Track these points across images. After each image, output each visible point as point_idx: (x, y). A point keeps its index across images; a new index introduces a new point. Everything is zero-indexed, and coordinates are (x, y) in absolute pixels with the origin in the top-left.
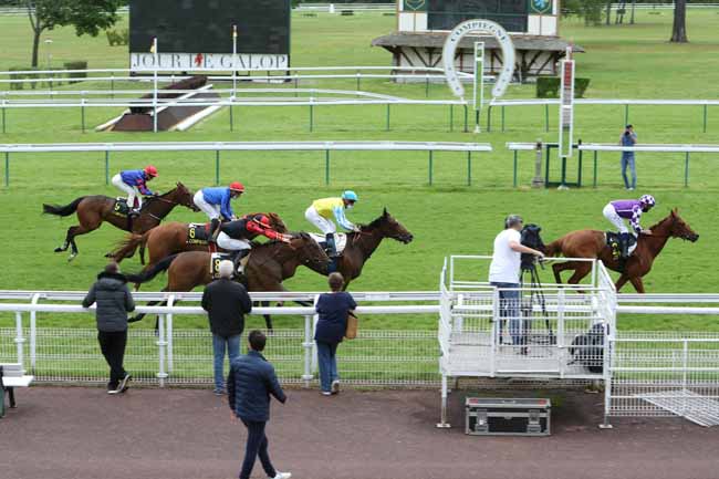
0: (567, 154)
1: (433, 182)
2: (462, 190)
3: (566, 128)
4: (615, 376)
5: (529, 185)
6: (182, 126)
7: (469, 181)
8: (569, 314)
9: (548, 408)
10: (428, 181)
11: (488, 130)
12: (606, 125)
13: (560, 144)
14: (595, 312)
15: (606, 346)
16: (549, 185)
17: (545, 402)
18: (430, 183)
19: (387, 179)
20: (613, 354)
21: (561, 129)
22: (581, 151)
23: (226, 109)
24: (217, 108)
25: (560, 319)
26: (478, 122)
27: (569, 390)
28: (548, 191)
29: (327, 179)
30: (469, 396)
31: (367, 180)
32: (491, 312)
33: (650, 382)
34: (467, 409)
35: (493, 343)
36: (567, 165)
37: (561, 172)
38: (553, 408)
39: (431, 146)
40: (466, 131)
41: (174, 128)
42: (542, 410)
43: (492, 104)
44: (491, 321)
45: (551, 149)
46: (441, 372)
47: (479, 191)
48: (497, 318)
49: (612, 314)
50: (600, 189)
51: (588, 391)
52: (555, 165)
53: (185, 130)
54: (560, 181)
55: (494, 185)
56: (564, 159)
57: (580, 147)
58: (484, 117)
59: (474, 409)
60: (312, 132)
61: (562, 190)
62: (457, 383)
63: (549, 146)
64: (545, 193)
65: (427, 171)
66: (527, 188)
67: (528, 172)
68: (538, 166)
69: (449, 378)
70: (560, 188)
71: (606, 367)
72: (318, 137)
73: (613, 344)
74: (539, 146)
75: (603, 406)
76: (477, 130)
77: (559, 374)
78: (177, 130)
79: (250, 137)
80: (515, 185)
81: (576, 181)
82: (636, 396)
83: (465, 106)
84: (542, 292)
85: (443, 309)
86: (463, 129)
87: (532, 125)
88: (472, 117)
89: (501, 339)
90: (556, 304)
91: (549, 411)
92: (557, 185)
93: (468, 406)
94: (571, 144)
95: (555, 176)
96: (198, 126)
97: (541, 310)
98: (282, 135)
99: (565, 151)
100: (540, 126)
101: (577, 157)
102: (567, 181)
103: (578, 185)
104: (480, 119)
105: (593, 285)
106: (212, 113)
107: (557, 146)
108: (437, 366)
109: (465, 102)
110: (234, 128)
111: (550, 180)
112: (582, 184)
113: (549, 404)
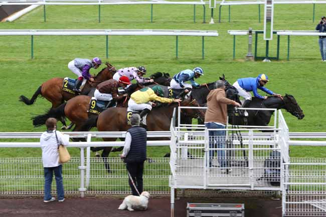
0: (270, 37)
1: (178, 57)
2: (198, 63)
3: (269, 20)
4: (289, 188)
5: (243, 59)
6: (11, 18)
7: (203, 56)
8: (257, 146)
9: (243, 210)
10: (175, 56)
11: (220, 22)
12: (299, 19)
13: (265, 31)
14: (277, 145)
15: (282, 167)
16: (257, 59)
17: (241, 206)
18: (177, 58)
19: (148, 55)
20: (287, 173)
21: (265, 21)
22: (279, 36)
23: (42, 8)
24: (37, 6)
25: (250, 150)
26: (212, 16)
27: (260, 197)
28: (256, 63)
29: (107, 55)
30: (189, 202)
31: (134, 56)
32: (203, 145)
33: (316, 193)
34: (188, 211)
35: (205, 166)
36: (270, 46)
37: (265, 50)
38: (246, 210)
39: (178, 32)
40: (204, 22)
41: (6, 19)
42: (239, 212)
43: (221, 4)
44: (203, 151)
45: (259, 34)
46: (170, 186)
47: (209, 63)
48: (207, 149)
49: (286, 146)
50: (291, 62)
51: (272, 198)
52: (262, 46)
53: (13, 22)
54: (265, 56)
55: (220, 59)
56: (267, 41)
57: (278, 33)
58: (216, 13)
59: (192, 211)
60: (99, 23)
61: (266, 63)
62: (184, 194)
63: (257, 33)
64: (255, 64)
65: (175, 49)
66: (243, 61)
67: (243, 50)
68: (250, 46)
69: (176, 190)
70: (265, 61)
71: (282, 182)
72: (104, 26)
73: (287, 167)
74: (250, 32)
75: (281, 208)
76: (212, 22)
77: (250, 187)
78: (8, 21)
79: (56, 26)
80: (234, 59)
81: (275, 56)
82: (306, 202)
83: (204, 5)
84: (239, 131)
85: (171, 143)
86: (202, 21)
87: (250, 18)
88: (209, 13)
89: (210, 164)
90: (247, 139)
91: (243, 212)
92: (263, 58)
93: (188, 209)
94: (272, 31)
95: (261, 52)
96: (22, 19)
97: (240, 144)
98: (79, 25)
99: (268, 36)
100: (255, 19)
101: (277, 40)
102: (269, 56)
103: (277, 59)
104: (214, 14)
105: (275, 126)
106: (32, 10)
107: (263, 32)
108: (167, 182)
109: (204, 3)
110: (47, 20)
111: (258, 55)
112: (280, 57)
113: (243, 207)
